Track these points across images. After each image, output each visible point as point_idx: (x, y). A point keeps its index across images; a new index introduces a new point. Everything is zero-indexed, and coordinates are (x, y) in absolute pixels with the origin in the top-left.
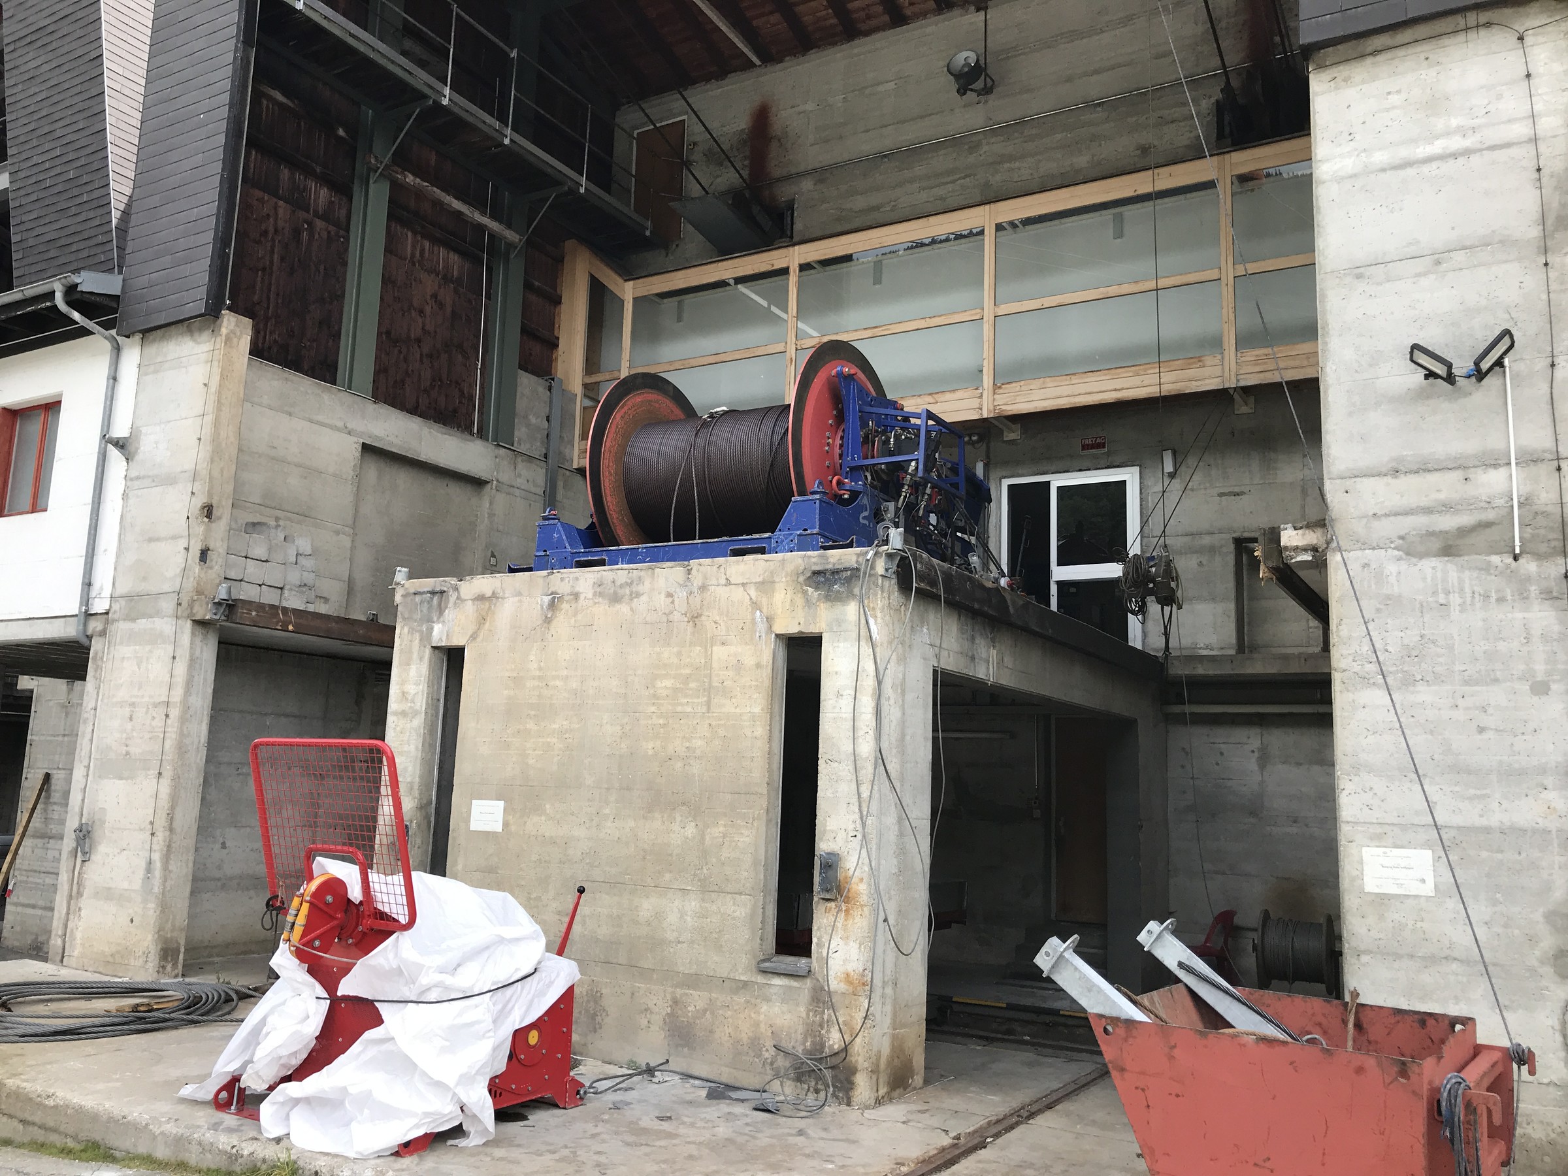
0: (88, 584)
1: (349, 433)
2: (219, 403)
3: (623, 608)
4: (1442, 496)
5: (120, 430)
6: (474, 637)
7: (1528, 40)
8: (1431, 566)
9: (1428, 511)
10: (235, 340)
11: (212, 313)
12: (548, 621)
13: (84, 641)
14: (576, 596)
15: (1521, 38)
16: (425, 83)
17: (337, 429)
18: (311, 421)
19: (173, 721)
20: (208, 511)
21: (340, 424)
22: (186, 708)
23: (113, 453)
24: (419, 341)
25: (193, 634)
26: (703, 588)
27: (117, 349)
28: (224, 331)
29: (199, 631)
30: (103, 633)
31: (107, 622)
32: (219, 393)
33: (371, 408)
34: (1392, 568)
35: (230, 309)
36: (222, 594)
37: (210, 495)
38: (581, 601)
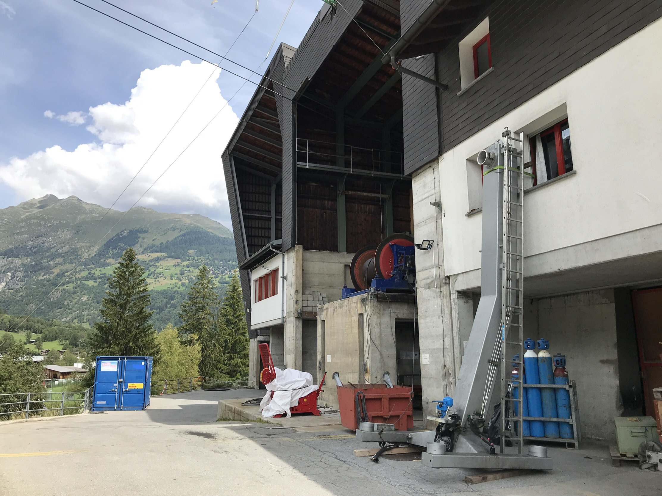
0: (283, 310)
1: (340, 263)
2: (296, 267)
3: (341, 309)
4: (428, 275)
5: (285, 275)
6: (326, 318)
7: (435, 170)
8: (428, 290)
9: (426, 279)
10: (299, 251)
11: (293, 246)
12: (334, 313)
13: (283, 323)
14: (336, 307)
15: (433, 170)
16: (345, 170)
17: (337, 263)
18: (329, 262)
19: (294, 341)
20: (297, 292)
21: (337, 261)
22: (296, 338)
23: (285, 280)
24: (361, 233)
25: (296, 320)
26: (350, 304)
27: (284, 256)
28: (296, 250)
29: (297, 319)
30: (286, 321)
31: (286, 319)
32: (296, 265)
33: (346, 255)
34: (423, 292)
35: (297, 244)
36: (299, 311)
37: (296, 288)
38: (337, 309)
